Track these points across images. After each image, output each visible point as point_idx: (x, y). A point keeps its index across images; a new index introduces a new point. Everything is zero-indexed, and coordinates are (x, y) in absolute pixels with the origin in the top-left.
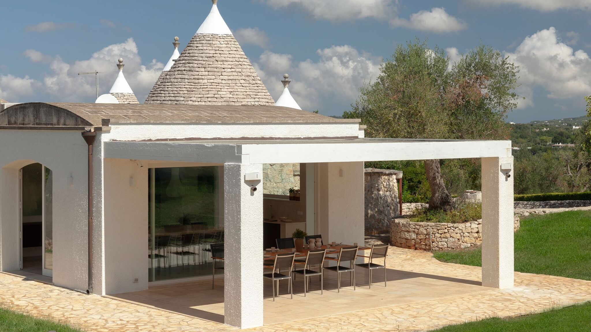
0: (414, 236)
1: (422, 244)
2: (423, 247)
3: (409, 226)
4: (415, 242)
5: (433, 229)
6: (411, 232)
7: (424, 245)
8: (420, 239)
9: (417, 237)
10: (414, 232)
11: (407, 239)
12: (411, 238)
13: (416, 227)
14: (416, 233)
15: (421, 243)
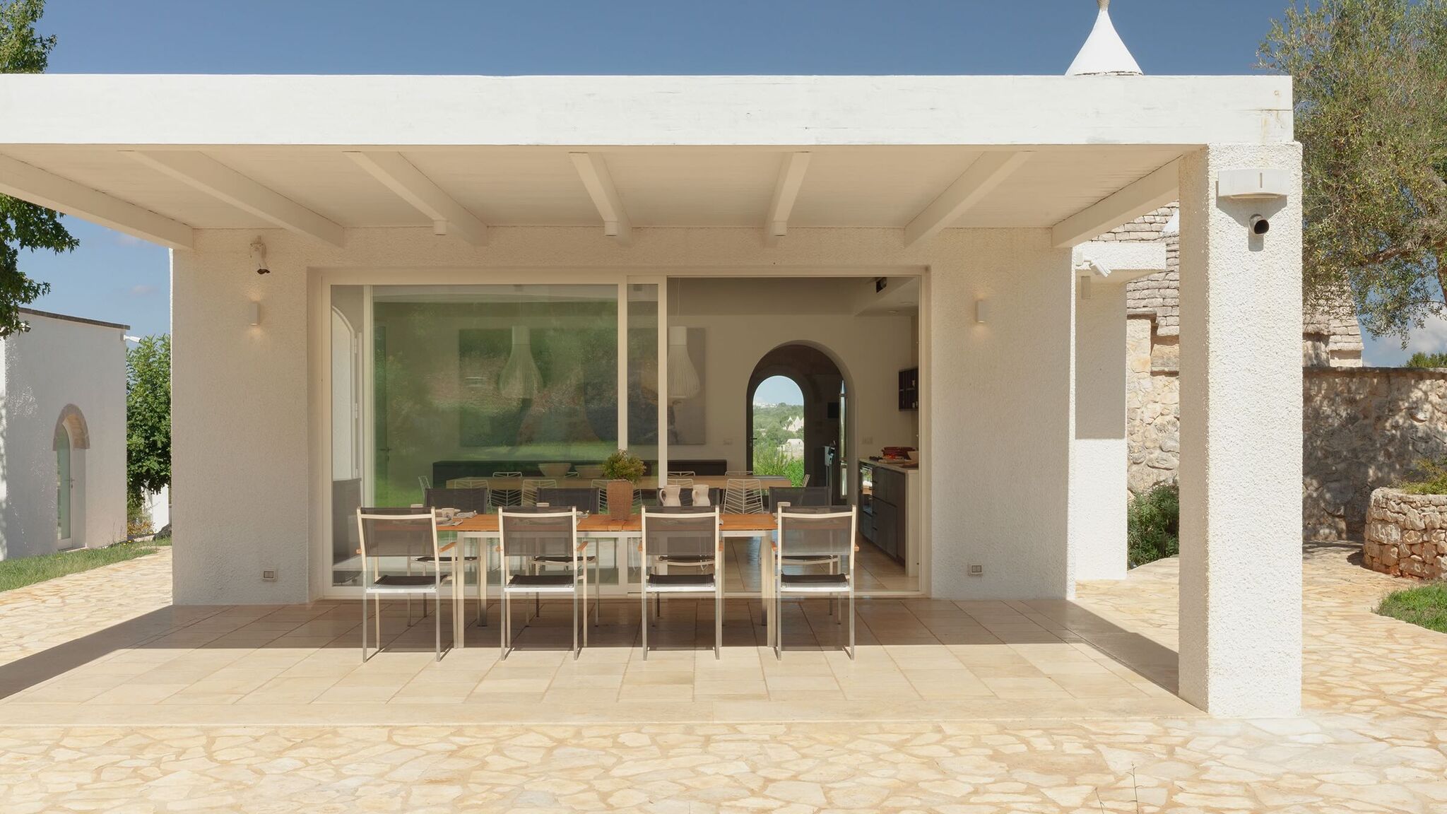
0: (1395, 535)
1: (1415, 560)
2: (1417, 568)
3: (1386, 503)
4: (1399, 554)
5: (1441, 513)
6: (1391, 523)
7: (1419, 561)
8: (1411, 545)
9: (1402, 536)
10: (1397, 522)
11: (1381, 544)
12: (1388, 540)
13: (1401, 508)
14: (1400, 527)
15: (1412, 556)
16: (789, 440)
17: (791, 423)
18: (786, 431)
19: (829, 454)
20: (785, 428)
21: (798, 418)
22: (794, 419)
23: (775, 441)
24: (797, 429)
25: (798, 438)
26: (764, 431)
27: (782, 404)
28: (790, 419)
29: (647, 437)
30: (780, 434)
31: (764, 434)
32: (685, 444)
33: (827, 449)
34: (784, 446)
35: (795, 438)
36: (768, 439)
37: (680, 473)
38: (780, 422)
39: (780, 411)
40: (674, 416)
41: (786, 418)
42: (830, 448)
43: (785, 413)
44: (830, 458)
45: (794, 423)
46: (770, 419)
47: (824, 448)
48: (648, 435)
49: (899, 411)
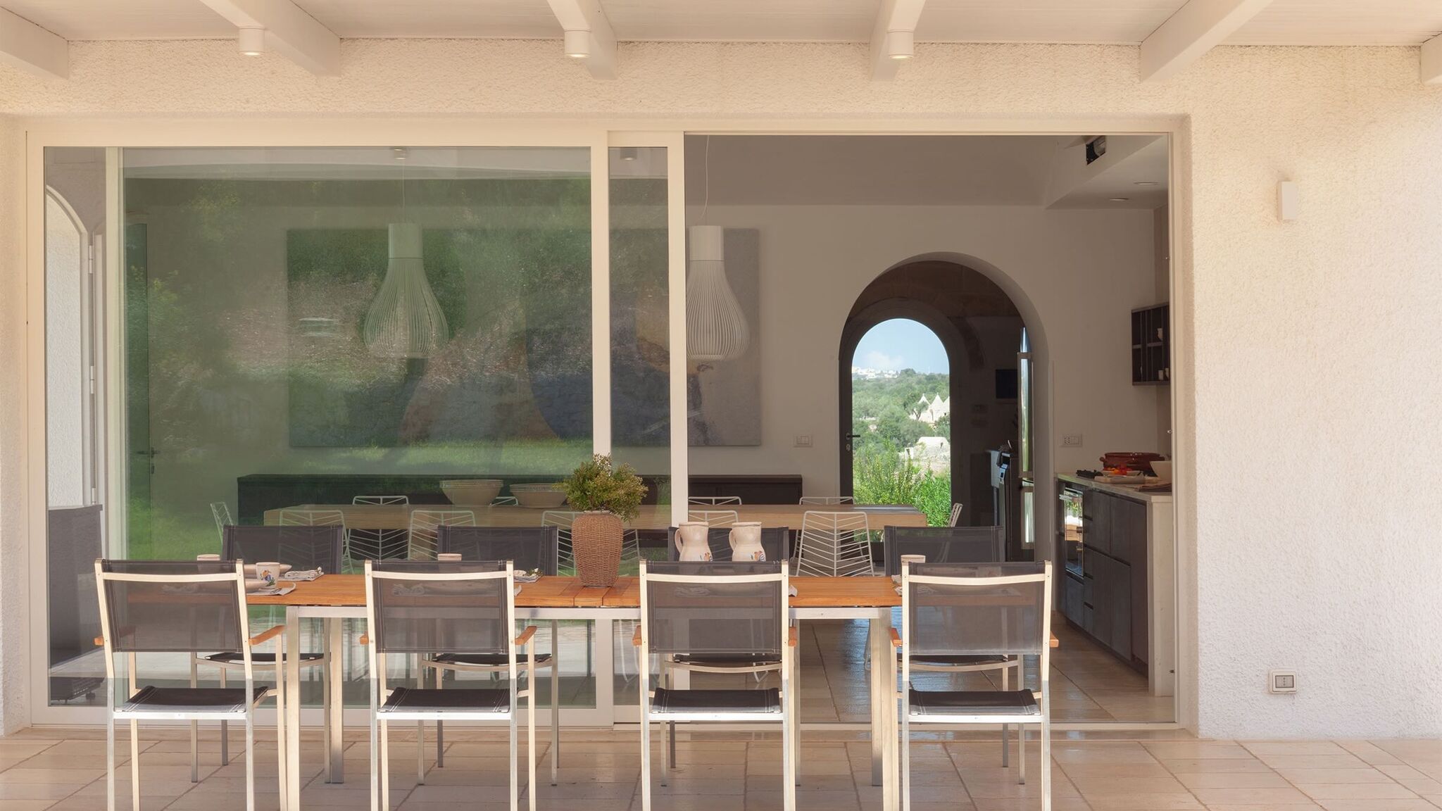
16: (922, 440)
17: (924, 406)
18: (915, 423)
19: (1000, 464)
20: (913, 417)
21: (938, 397)
22: (931, 400)
23: (896, 440)
24: (936, 419)
25: (939, 434)
26: (873, 422)
27: (907, 371)
28: (924, 399)
29: (648, 431)
30: (904, 428)
31: (873, 428)
32: (723, 445)
33: (995, 456)
34: (911, 449)
35: (933, 435)
36: (880, 437)
37: (712, 500)
38: (905, 405)
39: (904, 385)
40: (699, 393)
41: (916, 397)
42: (1001, 455)
43: (913, 389)
44: (1002, 474)
45: (930, 407)
46: (883, 400)
47: (990, 454)
48: (650, 428)
49: (1133, 385)
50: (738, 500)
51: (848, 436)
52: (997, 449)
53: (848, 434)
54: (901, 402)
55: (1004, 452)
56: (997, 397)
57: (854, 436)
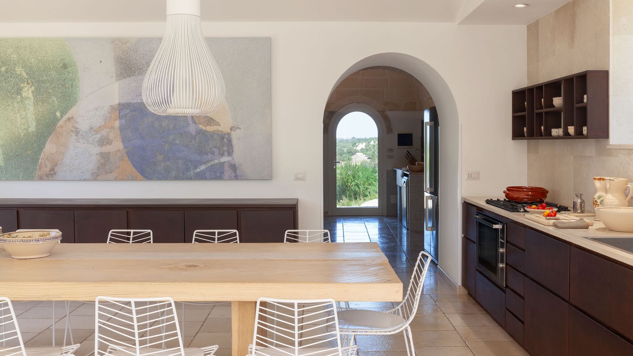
16: (357, 153)
17: (357, 146)
18: (355, 150)
19: (402, 177)
20: (355, 148)
21: (360, 143)
22: (359, 144)
23: (351, 154)
24: (360, 149)
25: (361, 152)
26: (346, 149)
27: (353, 137)
28: (357, 144)
29: (198, 170)
30: (353, 151)
31: (345, 151)
32: (248, 180)
33: (399, 172)
34: (354, 156)
35: (359, 152)
36: (347, 153)
37: (215, 232)
38: (353, 145)
39: (353, 140)
40: (232, 146)
41: (355, 144)
42: (403, 172)
43: (355, 142)
44: (405, 181)
45: (359, 146)
46: (348, 144)
47: (396, 171)
48: (200, 168)
49: (513, 139)
50: (236, 233)
51: (335, 162)
52: (400, 169)
53: (335, 161)
54: (352, 145)
55: (405, 171)
56: (398, 145)
57: (337, 162)
